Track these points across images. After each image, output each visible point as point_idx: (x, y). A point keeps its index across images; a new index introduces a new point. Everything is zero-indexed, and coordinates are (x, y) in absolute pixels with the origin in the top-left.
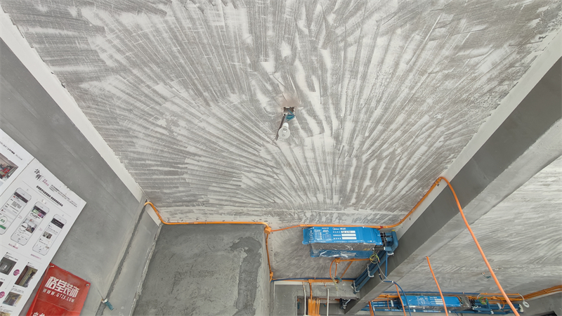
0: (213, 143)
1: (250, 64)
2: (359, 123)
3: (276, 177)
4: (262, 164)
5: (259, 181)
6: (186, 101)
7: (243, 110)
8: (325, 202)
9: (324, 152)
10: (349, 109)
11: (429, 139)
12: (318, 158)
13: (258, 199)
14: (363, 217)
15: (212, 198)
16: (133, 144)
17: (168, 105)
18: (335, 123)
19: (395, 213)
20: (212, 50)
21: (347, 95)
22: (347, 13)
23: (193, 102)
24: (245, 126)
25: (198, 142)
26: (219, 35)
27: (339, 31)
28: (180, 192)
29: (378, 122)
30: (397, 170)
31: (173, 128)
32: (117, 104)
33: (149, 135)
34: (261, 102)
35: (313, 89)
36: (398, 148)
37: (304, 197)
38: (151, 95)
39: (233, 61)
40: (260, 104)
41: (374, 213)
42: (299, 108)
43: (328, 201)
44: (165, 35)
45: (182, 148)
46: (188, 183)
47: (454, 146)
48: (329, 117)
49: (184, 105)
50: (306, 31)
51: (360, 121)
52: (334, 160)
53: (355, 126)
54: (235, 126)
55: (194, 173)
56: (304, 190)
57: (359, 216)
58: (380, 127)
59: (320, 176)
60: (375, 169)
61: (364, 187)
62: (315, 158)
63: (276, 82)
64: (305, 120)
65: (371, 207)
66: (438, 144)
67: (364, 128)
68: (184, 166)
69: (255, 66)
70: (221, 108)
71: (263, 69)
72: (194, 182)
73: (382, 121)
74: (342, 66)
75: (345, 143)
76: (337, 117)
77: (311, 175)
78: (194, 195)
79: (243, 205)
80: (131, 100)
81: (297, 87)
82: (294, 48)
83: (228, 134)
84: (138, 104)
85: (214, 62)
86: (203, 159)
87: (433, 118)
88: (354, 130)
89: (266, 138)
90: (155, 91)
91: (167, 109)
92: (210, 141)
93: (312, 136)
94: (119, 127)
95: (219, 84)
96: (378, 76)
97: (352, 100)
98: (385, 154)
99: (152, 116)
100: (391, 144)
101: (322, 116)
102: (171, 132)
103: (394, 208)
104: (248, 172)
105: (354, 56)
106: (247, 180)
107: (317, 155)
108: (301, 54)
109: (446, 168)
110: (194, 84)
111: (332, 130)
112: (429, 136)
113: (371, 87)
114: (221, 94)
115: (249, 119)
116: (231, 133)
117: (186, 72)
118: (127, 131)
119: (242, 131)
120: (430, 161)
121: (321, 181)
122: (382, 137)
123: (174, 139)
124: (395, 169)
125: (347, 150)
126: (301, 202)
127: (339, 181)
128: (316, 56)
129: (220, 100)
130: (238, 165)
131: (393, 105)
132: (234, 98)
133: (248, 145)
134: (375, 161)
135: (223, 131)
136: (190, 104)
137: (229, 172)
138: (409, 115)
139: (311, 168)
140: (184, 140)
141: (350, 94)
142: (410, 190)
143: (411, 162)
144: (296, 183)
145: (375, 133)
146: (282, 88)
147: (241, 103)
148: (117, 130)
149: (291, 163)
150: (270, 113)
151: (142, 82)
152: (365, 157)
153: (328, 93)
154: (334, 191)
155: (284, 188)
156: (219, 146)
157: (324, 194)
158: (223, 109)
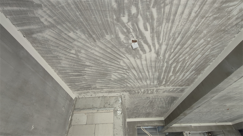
0: (98, 60)
1: (116, 19)
2: (169, 46)
3: (128, 74)
4: (121, 68)
5: (120, 77)
6: (84, 40)
7: (112, 43)
8: (150, 84)
9: (151, 61)
10: (164, 39)
11: (203, 51)
12: (148, 64)
13: (119, 85)
14: (168, 90)
15: (98, 86)
16: (60, 63)
17: (76, 43)
18: (157, 46)
19: (183, 87)
20: (96, 13)
23: (88, 40)
24: (113, 51)
25: (91, 60)
26: (99, 4)
28: (83, 84)
29: (178, 44)
31: (79, 54)
32: (51, 44)
33: (67, 58)
34: (121, 38)
35: (147, 30)
36: (187, 56)
37: (141, 83)
38: (67, 38)
39: (107, 18)
40: (121, 39)
41: (173, 88)
42: (140, 40)
43: (152, 84)
44: (73, 6)
45: (83, 63)
46: (87, 80)
47: (215, 54)
48: (154, 43)
49: (83, 42)
51: (170, 44)
52: (156, 64)
53: (167, 47)
54: (108, 51)
55: (89, 75)
56: (141, 79)
57: (166, 90)
58: (179, 47)
59: (149, 72)
60: (175, 67)
61: (169, 76)
62: (147, 64)
63: (129, 27)
64: (143, 46)
65: (172, 85)
66: (207, 53)
67: (171, 48)
68: (84, 72)
69: (118, 20)
70: (101, 42)
71: (122, 21)
72: (89, 79)
73: (180, 44)
74: (162, 17)
75: (161, 56)
76: (158, 43)
77: (144, 72)
78: (90, 85)
79: (112, 88)
80: (58, 42)
81: (139, 29)
82: (138, 9)
84: (61, 43)
85: (98, 19)
86: (93, 68)
87: (206, 40)
88: (166, 49)
89: (123, 56)
90: (69, 36)
91: (75, 45)
92: (96, 59)
93: (146, 53)
94: (53, 55)
95: (100, 30)
96: (180, 21)
97: (166, 34)
98: (180, 60)
99: (69, 49)
100: (184, 55)
101: (151, 43)
102: (78, 56)
103: (183, 85)
104: (115, 72)
105: (168, 11)
106: (114, 76)
107: (148, 62)
108: (142, 12)
109: (210, 65)
110: (88, 31)
111: (155, 50)
113: (176, 27)
114: (101, 35)
115: (115, 47)
116: (106, 54)
117: (84, 25)
118: (57, 57)
119: (112, 53)
120: (202, 62)
121: (149, 75)
122: (180, 52)
123: (79, 59)
124: (185, 67)
125: (162, 59)
126: (139, 85)
127: (157, 74)
128: (149, 12)
129: (101, 38)
130: (110, 69)
131: (186, 35)
132: (108, 37)
133: (115, 60)
134: (175, 64)
135: (103, 54)
136: (86, 41)
137: (105, 73)
138: (194, 40)
139: (144, 69)
140: (84, 59)
141: (165, 31)
142: (191, 76)
143: (193, 63)
144: (137, 76)
145: (176, 50)
146: (131, 30)
147: (111, 39)
148: (52, 57)
149: (135, 67)
150: (125, 43)
151: (63, 32)
152: (170, 62)
153: (154, 32)
154: (155, 79)
155: (131, 79)
156: (101, 61)
157: (150, 81)
158: (103, 43)
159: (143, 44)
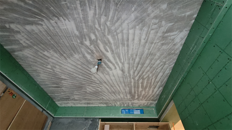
0: (71, 74)
1: (80, 43)
2: (131, 64)
3: (101, 88)
4: (94, 82)
5: (94, 90)
6: (57, 58)
7: (81, 61)
8: (124, 98)
9: (118, 77)
10: (124, 59)
11: (162, 70)
12: (117, 79)
13: (95, 97)
14: (142, 104)
15: (76, 97)
16: (39, 76)
18: (120, 65)
20: (63, 38)
21: (122, 53)
22: (114, 21)
23: (60, 58)
24: (83, 67)
25: (65, 74)
26: (65, 32)
27: (113, 28)
28: (62, 95)
29: (138, 64)
30: (152, 84)
31: (54, 69)
33: (45, 72)
34: (87, 57)
35: (108, 52)
36: (150, 74)
37: (114, 96)
39: (73, 42)
40: (87, 58)
41: (147, 102)
42: (104, 59)
44: (44, 33)
45: (59, 77)
46: (65, 91)
48: (117, 62)
49: (57, 60)
50: (99, 29)
51: (131, 63)
52: (124, 80)
53: (129, 66)
54: (79, 67)
55: (66, 87)
56: (114, 93)
59: (119, 87)
60: (142, 83)
61: (140, 91)
63: (92, 49)
64: (107, 64)
65: (145, 100)
66: (167, 72)
67: (133, 66)
68: (61, 84)
69: (82, 43)
70: (72, 60)
71: (86, 44)
72: (67, 90)
73: (140, 63)
74: (117, 42)
75: (126, 73)
76: (120, 62)
77: (115, 86)
79: (89, 100)
81: (101, 51)
82: (96, 36)
83: (77, 71)
84: (38, 60)
85: (65, 42)
86: (69, 81)
87: (161, 61)
88: (129, 68)
90: (44, 55)
91: (50, 61)
92: (70, 74)
93: (112, 70)
95: (69, 51)
96: (133, 45)
97: (125, 55)
98: (145, 77)
99: (45, 64)
100: (147, 73)
101: (114, 62)
102: (54, 70)
103: (155, 100)
104: (89, 86)
105: (121, 38)
106: (89, 89)
107: (116, 78)
108: (99, 38)
110: (59, 51)
111: (119, 67)
112: (162, 69)
113: (131, 50)
114: (71, 55)
115: (84, 64)
117: (55, 46)
118: (36, 71)
120: (165, 80)
121: (120, 89)
122: (142, 70)
123: (56, 73)
124: (151, 83)
125: (128, 76)
126: (114, 98)
127: (128, 89)
128: (106, 38)
129: (71, 57)
130: (84, 83)
131: (143, 56)
132: (76, 56)
133: (86, 75)
134: (141, 80)
135: (74, 69)
137: (81, 86)
138: (151, 60)
139: (115, 83)
140: (60, 74)
141: (123, 53)
142: (160, 92)
143: (157, 80)
144: (110, 90)
145: (138, 68)
146: (95, 51)
147: (80, 58)
149: (106, 82)
150: (92, 62)
151: (38, 51)
152: (137, 78)
153: (114, 53)
154: (127, 93)
155: (106, 93)
156: (74, 75)
157: (123, 95)
158: (73, 61)
159: (107, 62)
